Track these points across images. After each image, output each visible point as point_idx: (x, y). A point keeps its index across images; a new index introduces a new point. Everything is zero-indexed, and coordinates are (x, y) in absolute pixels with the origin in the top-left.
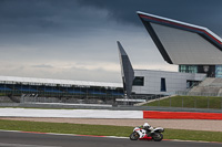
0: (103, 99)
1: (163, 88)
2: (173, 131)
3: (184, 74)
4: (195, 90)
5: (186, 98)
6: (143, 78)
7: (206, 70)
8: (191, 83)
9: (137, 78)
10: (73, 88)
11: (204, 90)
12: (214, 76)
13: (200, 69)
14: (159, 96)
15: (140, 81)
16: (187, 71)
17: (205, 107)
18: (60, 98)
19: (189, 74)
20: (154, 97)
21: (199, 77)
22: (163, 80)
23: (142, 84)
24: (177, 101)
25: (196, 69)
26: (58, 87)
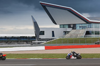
0: (27, 42)
1: (53, 36)
2: (59, 54)
3: (62, 29)
4: (68, 36)
5: (64, 39)
6: (44, 32)
7: (72, 26)
8: (66, 32)
9: (41, 32)
10: (13, 38)
11: (71, 35)
12: (75, 29)
13: (69, 26)
14: (51, 39)
15: (43, 33)
16: (63, 27)
17: (72, 43)
18: (7, 42)
19: (64, 29)
20: (49, 40)
21: (69, 30)
22: (53, 32)
23: (44, 34)
24: (60, 41)
25: (67, 26)
26: (6, 38)
